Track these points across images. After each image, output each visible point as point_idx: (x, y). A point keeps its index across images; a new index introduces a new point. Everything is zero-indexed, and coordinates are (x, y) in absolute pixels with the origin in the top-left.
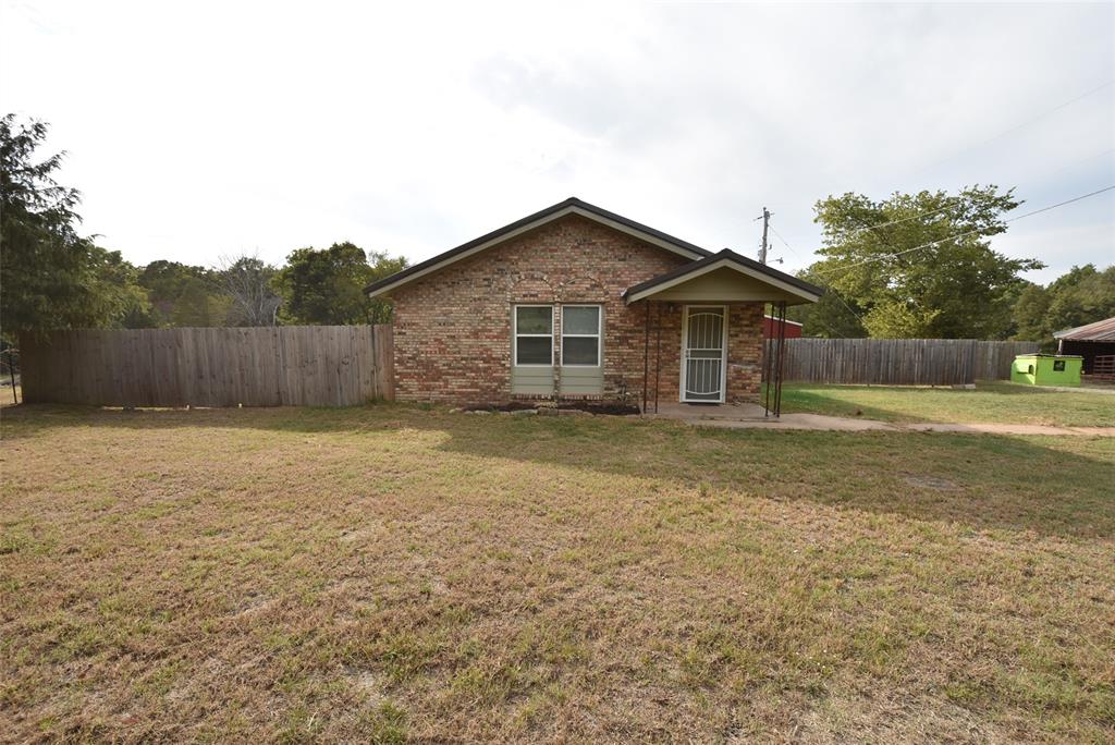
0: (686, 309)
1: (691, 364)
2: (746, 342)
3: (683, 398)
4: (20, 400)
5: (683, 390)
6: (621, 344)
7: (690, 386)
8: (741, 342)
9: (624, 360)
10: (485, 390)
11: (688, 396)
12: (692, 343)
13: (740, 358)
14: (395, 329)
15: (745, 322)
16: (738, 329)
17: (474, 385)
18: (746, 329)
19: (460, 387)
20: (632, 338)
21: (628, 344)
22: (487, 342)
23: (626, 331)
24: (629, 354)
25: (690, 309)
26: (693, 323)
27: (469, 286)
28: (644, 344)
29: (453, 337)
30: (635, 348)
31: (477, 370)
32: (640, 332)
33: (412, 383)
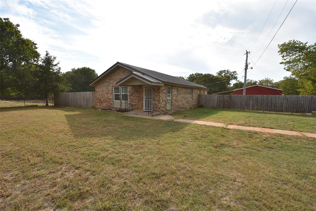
0: (144, 87)
1: (146, 101)
2: (156, 95)
3: (144, 110)
4: (54, 105)
5: (144, 108)
6: (131, 96)
7: (146, 107)
8: (155, 95)
9: (132, 100)
10: (109, 106)
11: (145, 109)
12: (146, 96)
13: (155, 100)
14: (96, 93)
15: (156, 90)
16: (154, 92)
17: (107, 105)
18: (156, 92)
19: (105, 105)
20: (133, 94)
21: (133, 96)
22: (109, 95)
23: (132, 93)
24: (133, 98)
25: (145, 87)
26: (146, 90)
27: (106, 83)
28: (136, 96)
29: (104, 94)
30: (134, 97)
31: (107, 101)
32: (135, 93)
33: (98, 104)
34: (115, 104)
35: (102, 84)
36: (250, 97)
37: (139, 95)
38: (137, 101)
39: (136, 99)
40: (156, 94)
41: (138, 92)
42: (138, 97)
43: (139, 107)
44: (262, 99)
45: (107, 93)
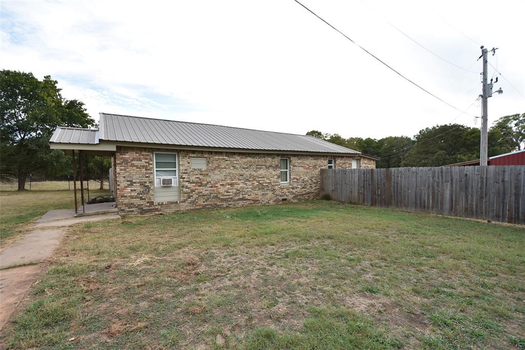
36: (442, 172)
44: (482, 178)
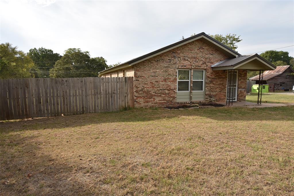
1: (229, 89)
2: (243, 82)
6: (211, 83)
8: (241, 82)
9: (211, 89)
10: (168, 101)
12: (229, 82)
13: (241, 87)
15: (243, 76)
16: (241, 78)
17: (164, 100)
18: (243, 78)
19: (159, 101)
20: (214, 81)
22: (169, 83)
23: (212, 79)
24: (213, 86)
27: (163, 62)
28: (217, 83)
29: (157, 81)
30: (214, 84)
31: (165, 94)
32: (216, 79)
33: (141, 100)
34: (178, 97)
35: (155, 63)
37: (222, 82)
38: (218, 90)
39: (217, 87)
40: (242, 80)
41: (221, 78)
42: (220, 84)
43: (222, 98)
45: (165, 80)
